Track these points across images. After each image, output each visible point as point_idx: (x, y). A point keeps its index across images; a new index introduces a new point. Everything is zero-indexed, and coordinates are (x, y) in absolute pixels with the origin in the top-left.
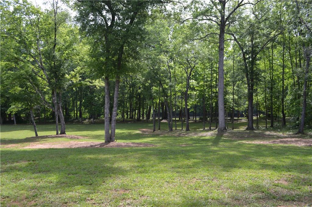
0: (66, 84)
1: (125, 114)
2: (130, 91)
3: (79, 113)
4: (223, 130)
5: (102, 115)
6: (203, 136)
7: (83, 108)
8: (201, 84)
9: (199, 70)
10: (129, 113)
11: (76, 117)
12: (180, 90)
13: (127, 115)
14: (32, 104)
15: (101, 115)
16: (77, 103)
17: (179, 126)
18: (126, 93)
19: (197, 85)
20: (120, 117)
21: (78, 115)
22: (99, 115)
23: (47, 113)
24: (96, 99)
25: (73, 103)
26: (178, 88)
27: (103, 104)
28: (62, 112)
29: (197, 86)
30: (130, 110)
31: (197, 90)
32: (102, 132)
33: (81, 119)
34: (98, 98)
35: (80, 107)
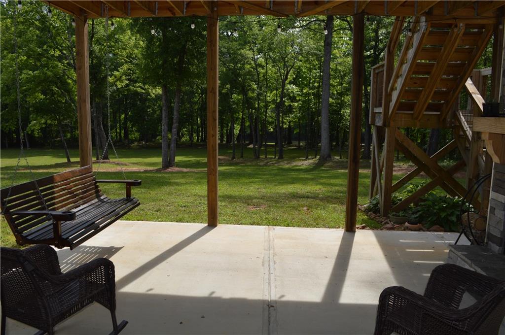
0: (110, 91)
1: (195, 135)
2: (202, 100)
3: (123, 132)
4: (327, 157)
5: (159, 135)
6: (297, 166)
7: (129, 124)
8: (304, 91)
9: (304, 70)
10: (201, 134)
11: (119, 137)
12: (274, 99)
13: (198, 136)
14: (62, 118)
15: (157, 136)
16: (120, 117)
17: (271, 153)
18: (196, 103)
19: (299, 93)
20: (186, 140)
21: (122, 135)
22: (155, 136)
23: (75, 131)
24: (150, 111)
25: (115, 117)
26: (270, 96)
27: (160, 119)
28: (103, 130)
29: (299, 95)
30: (202, 129)
31: (299, 100)
32: (159, 160)
33: (127, 140)
34: (152, 110)
35: (125, 123)
